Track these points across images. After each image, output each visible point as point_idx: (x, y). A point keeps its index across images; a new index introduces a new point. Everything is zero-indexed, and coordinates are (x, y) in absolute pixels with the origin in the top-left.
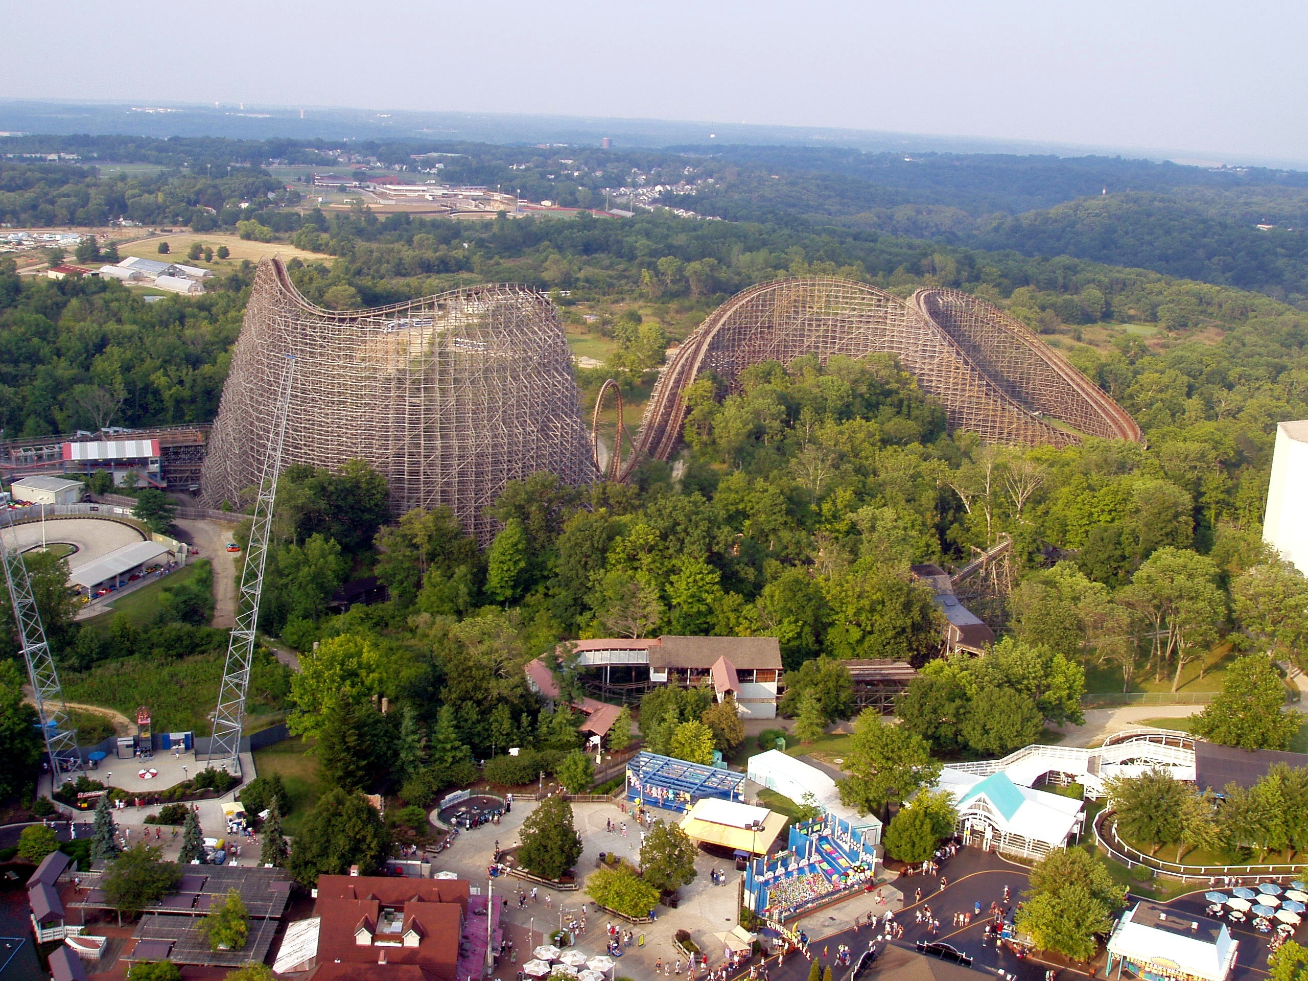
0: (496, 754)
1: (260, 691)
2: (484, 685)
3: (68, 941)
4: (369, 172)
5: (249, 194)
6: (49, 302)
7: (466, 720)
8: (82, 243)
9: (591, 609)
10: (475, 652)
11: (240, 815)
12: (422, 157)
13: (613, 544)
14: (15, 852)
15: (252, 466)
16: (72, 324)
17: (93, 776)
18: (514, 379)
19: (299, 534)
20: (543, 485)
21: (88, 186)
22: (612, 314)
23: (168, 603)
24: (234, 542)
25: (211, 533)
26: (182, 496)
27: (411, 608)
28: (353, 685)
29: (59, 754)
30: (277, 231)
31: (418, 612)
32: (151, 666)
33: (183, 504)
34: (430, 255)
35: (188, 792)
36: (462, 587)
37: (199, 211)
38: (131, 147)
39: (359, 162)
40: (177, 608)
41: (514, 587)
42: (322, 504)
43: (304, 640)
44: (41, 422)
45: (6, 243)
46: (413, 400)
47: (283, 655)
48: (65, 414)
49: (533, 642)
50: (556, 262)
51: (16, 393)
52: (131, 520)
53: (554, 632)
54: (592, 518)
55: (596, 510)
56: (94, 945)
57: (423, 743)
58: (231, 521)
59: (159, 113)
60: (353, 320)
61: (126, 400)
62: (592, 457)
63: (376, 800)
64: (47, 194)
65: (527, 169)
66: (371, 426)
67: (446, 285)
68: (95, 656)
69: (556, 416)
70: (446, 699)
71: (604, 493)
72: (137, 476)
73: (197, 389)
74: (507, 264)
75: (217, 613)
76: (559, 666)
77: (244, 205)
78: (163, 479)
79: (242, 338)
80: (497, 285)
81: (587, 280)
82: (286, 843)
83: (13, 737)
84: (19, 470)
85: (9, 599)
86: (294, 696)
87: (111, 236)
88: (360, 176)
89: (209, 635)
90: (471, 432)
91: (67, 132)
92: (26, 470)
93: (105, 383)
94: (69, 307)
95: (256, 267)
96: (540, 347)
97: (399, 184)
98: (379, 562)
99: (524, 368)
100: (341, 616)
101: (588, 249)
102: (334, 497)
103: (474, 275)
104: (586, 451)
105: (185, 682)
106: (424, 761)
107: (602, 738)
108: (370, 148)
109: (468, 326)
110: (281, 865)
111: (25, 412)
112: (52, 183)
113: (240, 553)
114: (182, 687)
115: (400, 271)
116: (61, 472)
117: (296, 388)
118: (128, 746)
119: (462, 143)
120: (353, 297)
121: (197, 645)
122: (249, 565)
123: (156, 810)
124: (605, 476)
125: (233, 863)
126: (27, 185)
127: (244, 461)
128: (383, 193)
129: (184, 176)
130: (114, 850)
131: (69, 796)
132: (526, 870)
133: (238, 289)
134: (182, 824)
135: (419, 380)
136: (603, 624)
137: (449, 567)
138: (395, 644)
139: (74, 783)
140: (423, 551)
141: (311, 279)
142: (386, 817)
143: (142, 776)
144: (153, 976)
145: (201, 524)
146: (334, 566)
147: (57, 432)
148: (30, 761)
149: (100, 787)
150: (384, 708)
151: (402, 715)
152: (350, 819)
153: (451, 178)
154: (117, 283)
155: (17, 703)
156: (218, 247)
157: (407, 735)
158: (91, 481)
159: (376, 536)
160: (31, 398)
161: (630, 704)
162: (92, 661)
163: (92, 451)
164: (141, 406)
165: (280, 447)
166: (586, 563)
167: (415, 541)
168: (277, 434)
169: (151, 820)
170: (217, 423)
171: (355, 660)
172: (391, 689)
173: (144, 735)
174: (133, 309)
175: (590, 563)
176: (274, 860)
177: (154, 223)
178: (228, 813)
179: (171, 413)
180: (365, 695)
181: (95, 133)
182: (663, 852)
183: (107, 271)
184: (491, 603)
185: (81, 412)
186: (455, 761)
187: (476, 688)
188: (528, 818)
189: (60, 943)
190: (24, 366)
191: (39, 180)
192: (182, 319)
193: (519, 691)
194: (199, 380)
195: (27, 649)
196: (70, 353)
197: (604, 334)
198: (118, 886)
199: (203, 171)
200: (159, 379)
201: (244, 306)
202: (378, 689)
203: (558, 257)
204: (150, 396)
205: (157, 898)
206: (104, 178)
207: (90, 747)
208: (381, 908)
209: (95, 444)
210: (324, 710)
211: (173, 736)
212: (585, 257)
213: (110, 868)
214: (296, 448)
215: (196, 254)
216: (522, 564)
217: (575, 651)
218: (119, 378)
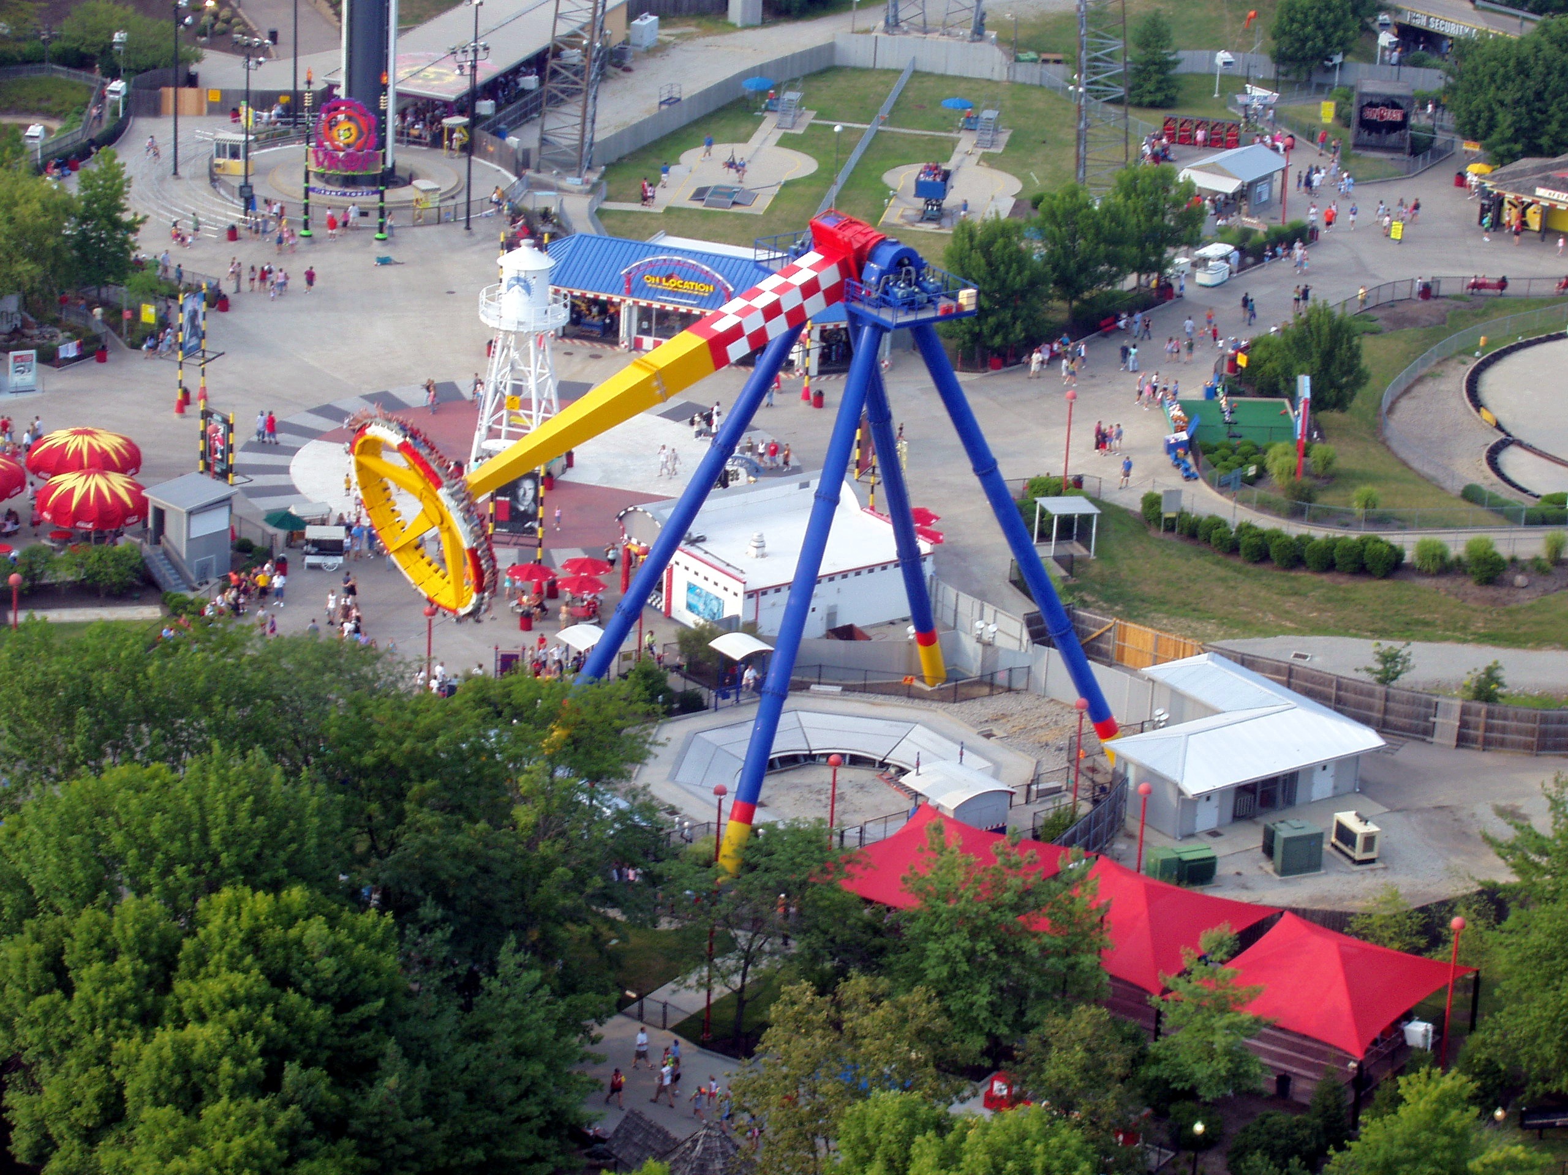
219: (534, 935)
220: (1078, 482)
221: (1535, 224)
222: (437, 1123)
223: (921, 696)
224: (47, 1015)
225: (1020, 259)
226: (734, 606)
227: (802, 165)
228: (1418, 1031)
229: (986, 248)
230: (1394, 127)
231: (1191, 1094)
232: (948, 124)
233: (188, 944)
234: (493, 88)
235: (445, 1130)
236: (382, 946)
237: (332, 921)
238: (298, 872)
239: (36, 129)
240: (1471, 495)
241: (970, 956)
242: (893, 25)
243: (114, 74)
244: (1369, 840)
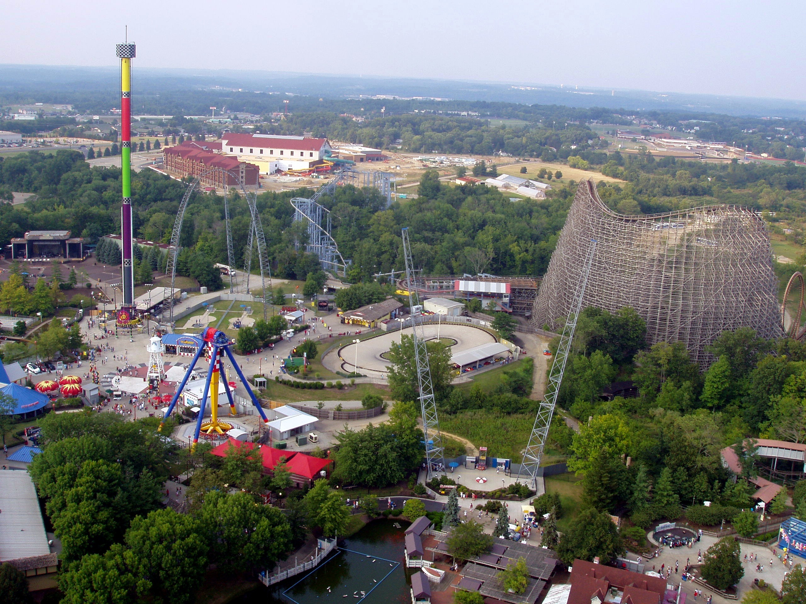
0: (695, 503)
1: (554, 441)
2: (693, 458)
3: (423, 569)
4: (651, 130)
5: (577, 141)
6: (455, 198)
7: (679, 479)
8: (477, 164)
9: (769, 420)
10: (689, 437)
11: (532, 514)
12: (686, 122)
13: (788, 379)
14: (401, 512)
15: (564, 304)
16: (467, 211)
17: (450, 476)
18: (734, 266)
19: (588, 349)
20: (746, 336)
21: (483, 131)
22: (802, 229)
23: (505, 381)
24: (548, 349)
25: (535, 342)
26: (521, 318)
27: (652, 404)
28: (610, 446)
29: (432, 460)
30: (592, 163)
31: (656, 407)
32: (491, 417)
33: (521, 323)
34: (686, 184)
35: (503, 495)
36: (686, 394)
37: (546, 149)
38: (510, 110)
39: (645, 124)
40: (510, 384)
41: (720, 399)
42: (604, 333)
43: (584, 414)
44: (445, 267)
45: (434, 162)
46: (668, 274)
47: (570, 422)
48: (458, 263)
49: (728, 435)
50: (768, 193)
51: (432, 249)
52: (489, 329)
53: (742, 431)
54: (777, 360)
55: (780, 356)
56: (437, 574)
57: (650, 488)
58: (547, 337)
59: (527, 90)
60: (634, 221)
61: (493, 258)
62: (780, 321)
63: (616, 519)
64: (459, 135)
65: (753, 133)
66: (639, 287)
67: (695, 203)
68: (460, 406)
69: (759, 292)
70: (667, 463)
71: (786, 346)
72: (495, 304)
73: (535, 256)
74: (736, 192)
75: (533, 391)
76: (743, 453)
77: (573, 147)
78: (510, 307)
79: (565, 227)
80: (728, 206)
81: (788, 207)
82: (557, 536)
83: (408, 446)
84: (429, 293)
85: (415, 367)
86: (574, 447)
87: (494, 161)
88: (646, 133)
89: (527, 403)
90: (702, 297)
91: (474, 99)
92: (432, 294)
93: (482, 247)
94: (466, 201)
95: (577, 185)
96: (752, 247)
97: (670, 138)
98: (635, 372)
99: (741, 260)
100: (608, 403)
101: (790, 186)
102: (611, 329)
103: (713, 198)
104: (777, 318)
105: (510, 429)
106: (648, 500)
107: (766, 505)
108: (654, 115)
109: (707, 230)
110: (552, 548)
111: (436, 260)
112: (463, 129)
113: (551, 357)
114: (507, 432)
115: (666, 193)
116: (453, 297)
117: (596, 260)
118: (472, 462)
119: (713, 114)
120: (635, 207)
121: (520, 408)
122: (555, 365)
123: (483, 502)
124: (788, 334)
125: (524, 542)
126: (449, 129)
127: (560, 302)
128: (659, 144)
129: (539, 128)
130: (456, 522)
131: (435, 486)
132: (705, 580)
133: (565, 197)
134: (497, 513)
135: (672, 262)
136: (776, 431)
137: (679, 381)
138: (639, 424)
139: (439, 478)
140: (664, 369)
141: (610, 194)
142: (621, 530)
143: (478, 481)
144: (468, 600)
145: (530, 336)
146: (607, 371)
147: (452, 273)
148: (416, 462)
149: (453, 483)
150: (628, 463)
151: (638, 469)
152: (598, 527)
153: (703, 136)
154: (494, 189)
155: (412, 427)
156: (555, 172)
157: (640, 482)
158: (469, 304)
159: (635, 356)
160: (440, 253)
161: (788, 485)
162: (458, 409)
163: (471, 286)
164: (501, 262)
165: (582, 295)
166: (769, 389)
167: (659, 362)
168: (581, 287)
169: (479, 508)
170: (546, 277)
171: (613, 431)
172: (634, 452)
173: (481, 458)
174: (503, 205)
175: (772, 390)
176: (549, 544)
177: (519, 155)
178: (525, 511)
179: (519, 268)
180: (617, 454)
181: (489, 101)
182: (798, 586)
183: (490, 182)
184: (703, 407)
185: (467, 263)
186: (668, 503)
187: (687, 459)
188: (710, 548)
189: (419, 569)
190: (438, 234)
191: (455, 127)
192: (530, 213)
193: (716, 465)
194: (537, 250)
195: (422, 397)
196: (464, 228)
197: (796, 242)
198: (456, 543)
199: (550, 126)
200: (514, 248)
201: (568, 208)
202: (625, 451)
203: (769, 190)
204: (508, 257)
205: (477, 554)
206: (492, 127)
207: (450, 459)
208: (610, 587)
209: (473, 282)
210: (591, 459)
211: (499, 460)
212: (787, 191)
213: (453, 532)
214: (592, 296)
215: (542, 176)
216: (727, 385)
217: (755, 445)
218: (491, 245)
219: (151, 466)
220: (263, 375)
221: (351, 322)
222: (129, 503)
223: (232, 417)
224: (52, 487)
225: (252, 334)
226: (196, 402)
227: (213, 319)
228: (323, 473)
229: (246, 332)
230: (325, 306)
231: (280, 488)
232: (241, 310)
233: (79, 472)
234: (154, 307)
235: (131, 505)
236: (118, 470)
237: (108, 466)
238: (101, 457)
239: (65, 319)
240: (338, 373)
241: (237, 465)
242: (232, 292)
243: (81, 308)
244: (316, 438)
